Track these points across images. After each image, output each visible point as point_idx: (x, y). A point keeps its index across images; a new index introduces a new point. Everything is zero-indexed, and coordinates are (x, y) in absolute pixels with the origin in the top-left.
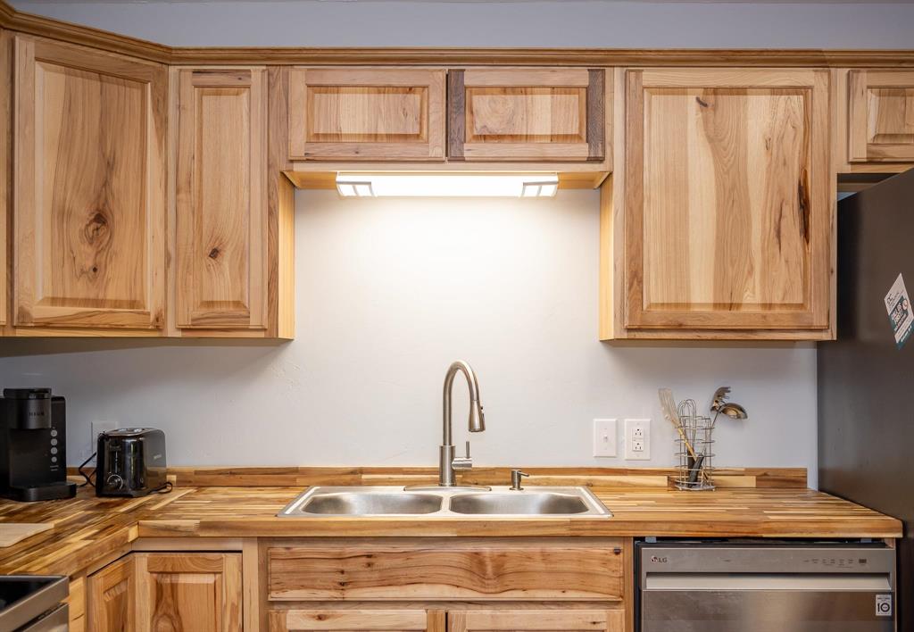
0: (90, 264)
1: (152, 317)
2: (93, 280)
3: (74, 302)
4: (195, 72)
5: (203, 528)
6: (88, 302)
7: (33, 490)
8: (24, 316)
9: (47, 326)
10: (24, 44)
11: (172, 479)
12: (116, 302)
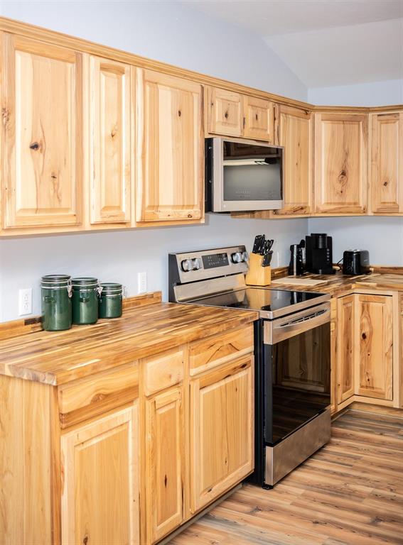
0: (340, 190)
1: (362, 208)
2: (341, 196)
3: (334, 203)
4: (379, 115)
5: (378, 286)
6: (339, 203)
7: (320, 271)
8: (318, 209)
9: (325, 212)
10: (318, 116)
11: (372, 269)
12: (350, 204)
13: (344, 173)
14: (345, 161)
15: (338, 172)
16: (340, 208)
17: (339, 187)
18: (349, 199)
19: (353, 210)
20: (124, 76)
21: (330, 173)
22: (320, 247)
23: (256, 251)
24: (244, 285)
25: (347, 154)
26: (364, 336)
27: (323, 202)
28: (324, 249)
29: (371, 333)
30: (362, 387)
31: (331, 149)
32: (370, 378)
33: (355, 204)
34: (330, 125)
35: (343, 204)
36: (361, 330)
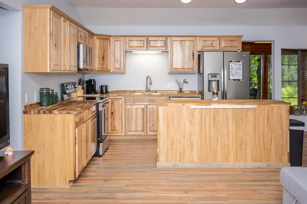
1: (109, 70)
2: (102, 65)
3: (100, 68)
5: (118, 95)
6: (102, 68)
7: (93, 92)
8: (95, 70)
9: (98, 71)
10: (95, 37)
11: (109, 92)
12: (105, 68)
13: (103, 58)
14: (104, 53)
15: (102, 57)
16: (102, 70)
17: (102, 62)
18: (105, 67)
19: (106, 71)
20: (66, 23)
21: (99, 57)
22: (93, 84)
23: (79, 84)
24: (76, 96)
25: (104, 51)
26: (112, 113)
27: (97, 67)
28: (94, 85)
29: (115, 112)
30: (111, 130)
31: (99, 49)
32: (114, 127)
33: (107, 68)
34: (99, 41)
35: (103, 68)
36: (111, 111)
